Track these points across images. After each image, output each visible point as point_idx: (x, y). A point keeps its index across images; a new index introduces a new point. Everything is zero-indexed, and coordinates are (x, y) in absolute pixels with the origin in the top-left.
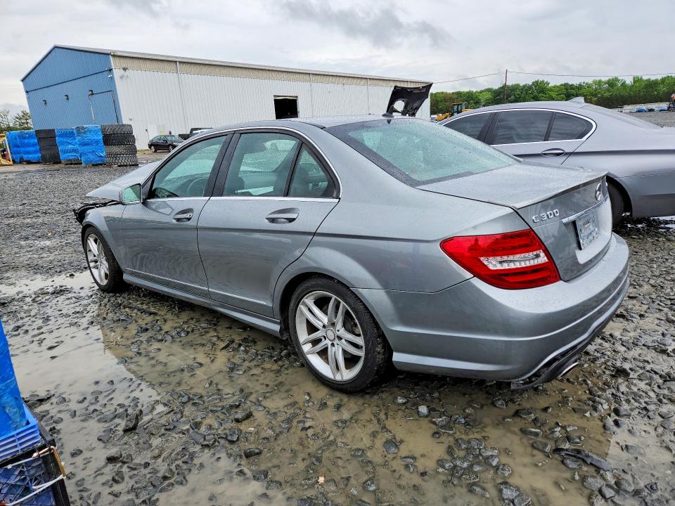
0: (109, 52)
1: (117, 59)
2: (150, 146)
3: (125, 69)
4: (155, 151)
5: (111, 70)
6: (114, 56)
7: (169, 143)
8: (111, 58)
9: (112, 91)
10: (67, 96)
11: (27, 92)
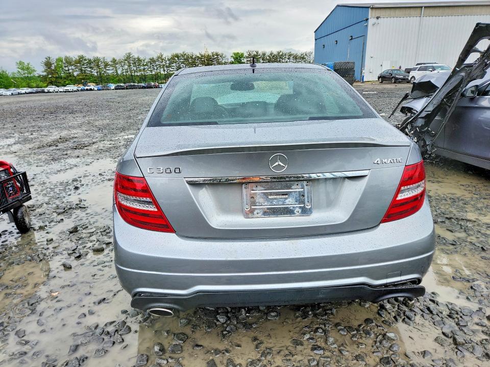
0: (369, 6)
1: (374, 10)
2: (379, 78)
3: (378, 18)
4: (382, 82)
5: (367, 20)
6: (372, 8)
7: (393, 75)
8: (370, 9)
9: (364, 36)
10: (336, 41)
11: (316, 40)
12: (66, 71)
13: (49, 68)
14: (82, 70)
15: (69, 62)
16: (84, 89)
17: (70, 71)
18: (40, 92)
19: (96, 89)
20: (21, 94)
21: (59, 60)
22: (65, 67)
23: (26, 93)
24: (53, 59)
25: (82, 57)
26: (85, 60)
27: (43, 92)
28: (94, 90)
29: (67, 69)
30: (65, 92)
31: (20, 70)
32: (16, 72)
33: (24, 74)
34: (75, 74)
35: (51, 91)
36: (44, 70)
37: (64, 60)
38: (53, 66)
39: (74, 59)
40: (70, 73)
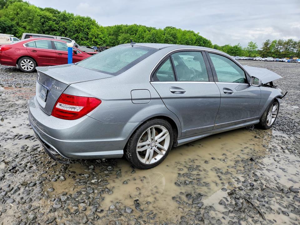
12: (276, 48)
13: (266, 46)
14: (286, 48)
15: (280, 43)
16: (278, 60)
17: (279, 49)
18: (251, 60)
19: (286, 61)
20: (240, 60)
21: (275, 42)
22: (277, 46)
23: (243, 59)
24: (271, 41)
25: (290, 41)
26: (292, 42)
27: (253, 60)
28: (285, 62)
29: (277, 47)
30: (265, 61)
31: (249, 47)
32: (246, 47)
33: (250, 49)
34: (281, 51)
35: (257, 60)
36: (262, 47)
37: (277, 43)
38: (269, 45)
39: (285, 41)
40: (278, 50)
